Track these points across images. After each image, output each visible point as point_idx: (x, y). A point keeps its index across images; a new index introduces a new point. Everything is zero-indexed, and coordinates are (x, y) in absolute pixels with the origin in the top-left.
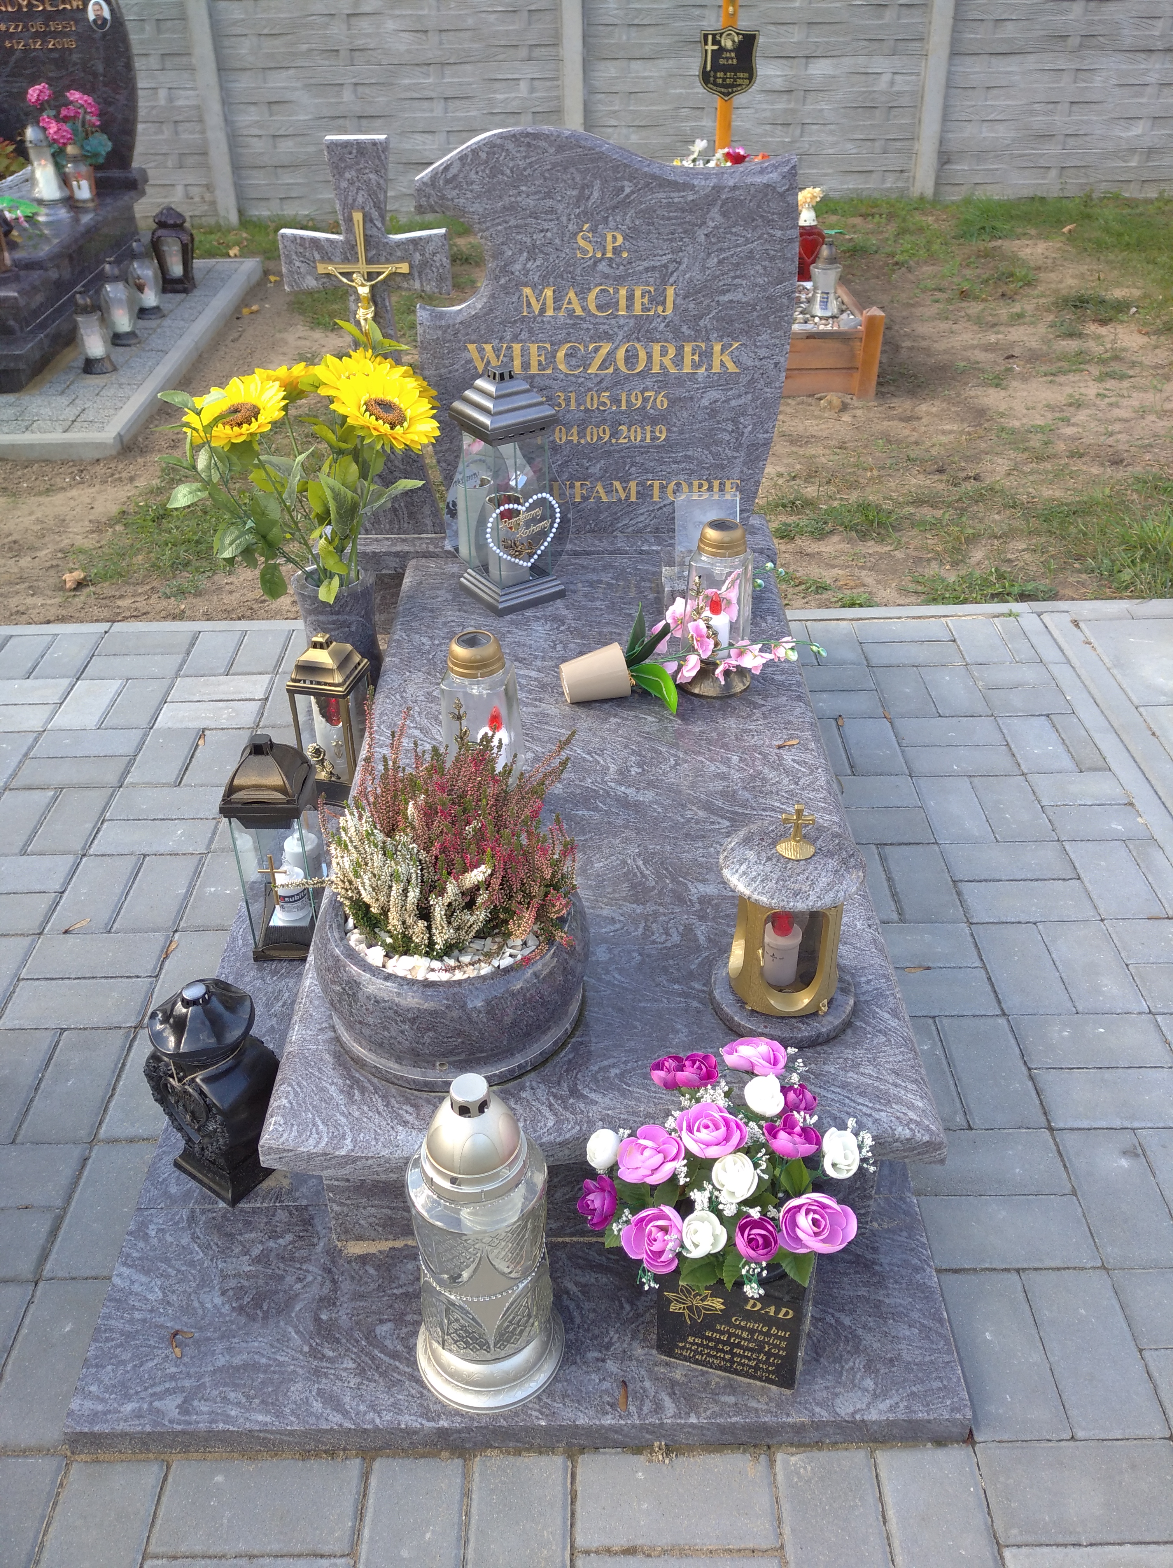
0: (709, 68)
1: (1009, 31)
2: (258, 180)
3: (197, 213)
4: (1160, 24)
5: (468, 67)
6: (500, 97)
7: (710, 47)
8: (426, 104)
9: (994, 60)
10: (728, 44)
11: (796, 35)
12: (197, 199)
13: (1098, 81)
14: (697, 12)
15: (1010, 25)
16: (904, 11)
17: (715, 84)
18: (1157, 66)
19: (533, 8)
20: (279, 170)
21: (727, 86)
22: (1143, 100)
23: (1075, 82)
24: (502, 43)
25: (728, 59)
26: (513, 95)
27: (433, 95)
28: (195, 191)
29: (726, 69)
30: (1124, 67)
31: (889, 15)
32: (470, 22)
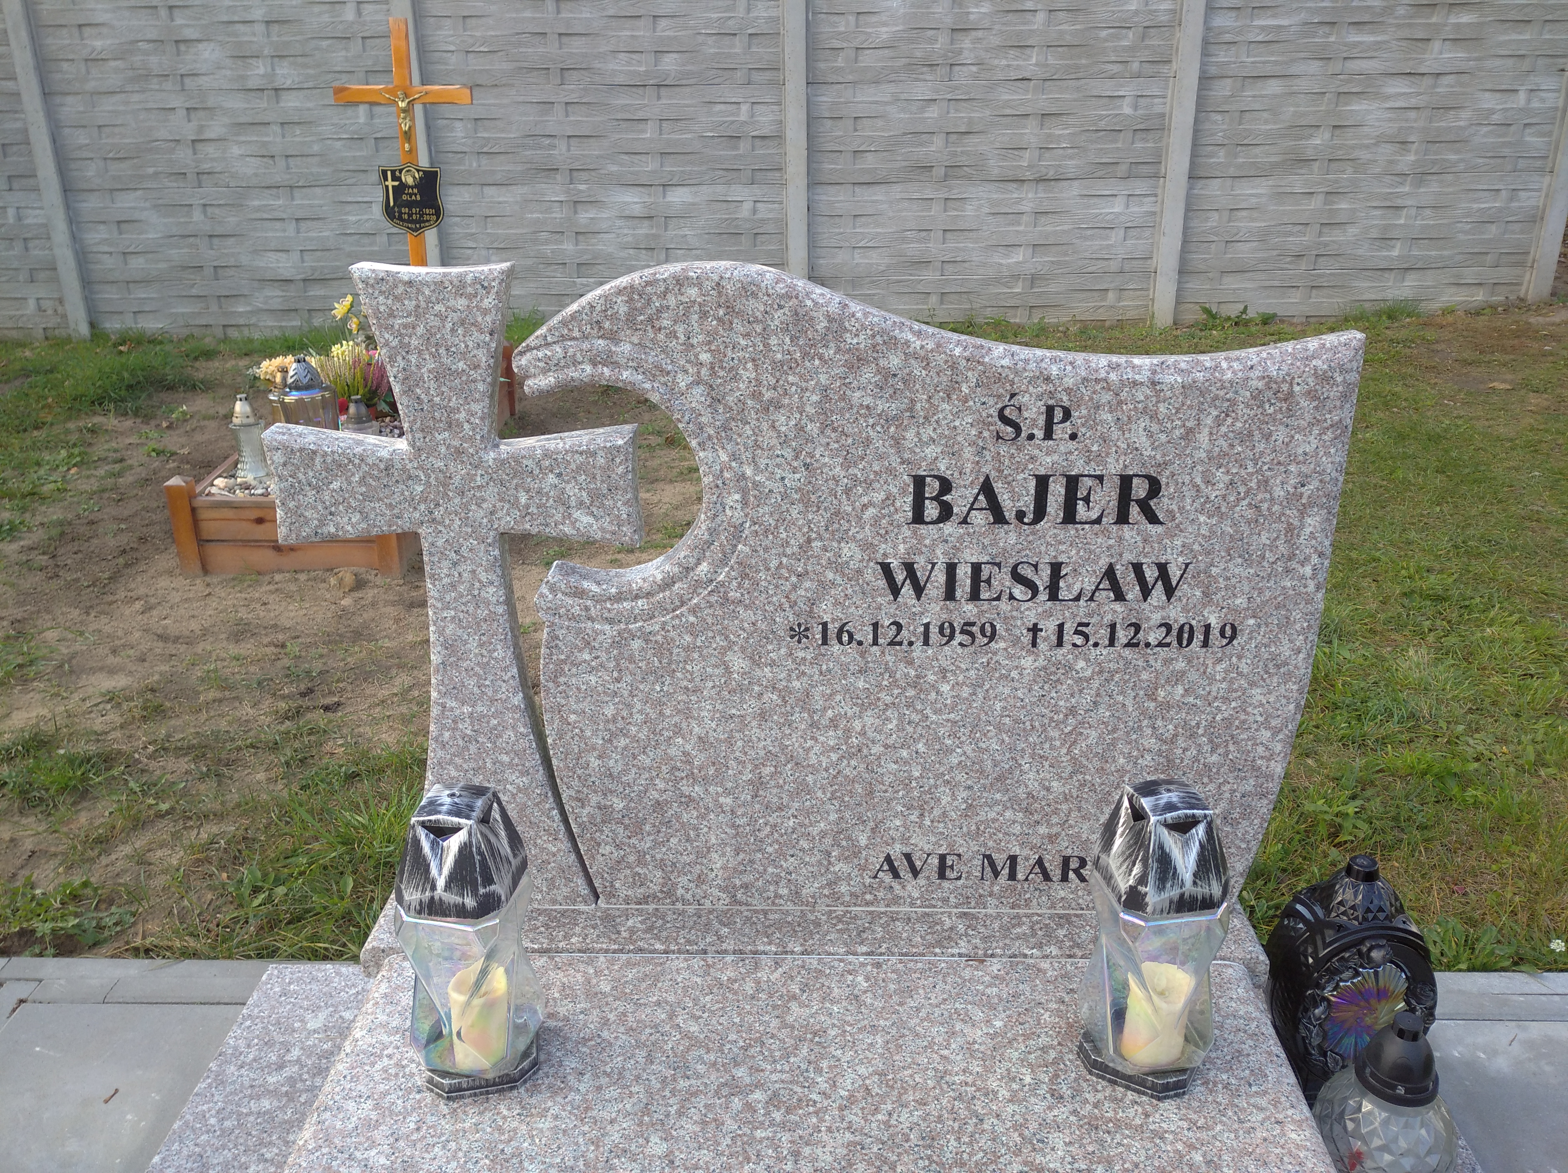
0: (392, 204)
1: (870, 161)
2: (109, 295)
3: (49, 325)
4: (1027, 154)
5: (318, 190)
6: (353, 218)
7: (390, 183)
8: (278, 225)
9: (857, 189)
10: (410, 181)
11: (650, 165)
12: (50, 312)
13: (969, 210)
14: (547, 141)
15: (870, 157)
16: (758, 142)
17: (400, 218)
18: (1030, 196)
19: (379, 135)
20: (131, 285)
21: (413, 222)
22: (1021, 228)
23: (945, 211)
24: (351, 168)
25: (411, 195)
26: (366, 217)
27: (284, 216)
28: (46, 304)
29: (410, 205)
30: (995, 196)
31: (744, 146)
32: (316, 148)
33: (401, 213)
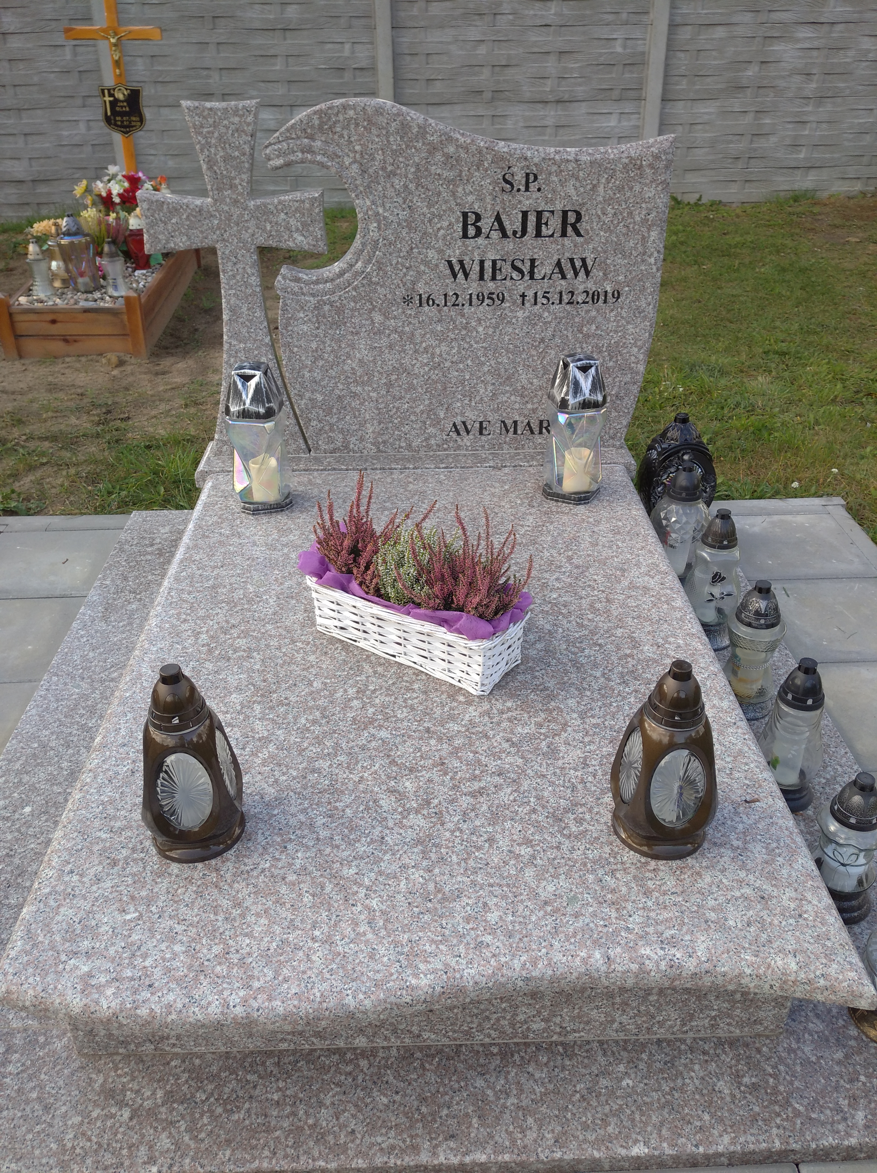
0: (109, 114)
1: (438, 87)
4: (549, 82)
5: (39, 112)
6: (65, 133)
7: (108, 99)
8: (11, 138)
9: (430, 108)
10: (121, 97)
11: (281, 90)
13: (510, 124)
14: (205, 73)
15: (438, 84)
16: (358, 73)
17: (116, 125)
18: (552, 113)
19: (81, 69)
21: (125, 127)
22: (546, 138)
23: (493, 125)
24: (62, 94)
25: (122, 107)
26: (75, 132)
27: (15, 132)
29: (122, 114)
30: (527, 114)
31: (348, 76)
32: (36, 79)
33: (115, 121)
